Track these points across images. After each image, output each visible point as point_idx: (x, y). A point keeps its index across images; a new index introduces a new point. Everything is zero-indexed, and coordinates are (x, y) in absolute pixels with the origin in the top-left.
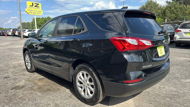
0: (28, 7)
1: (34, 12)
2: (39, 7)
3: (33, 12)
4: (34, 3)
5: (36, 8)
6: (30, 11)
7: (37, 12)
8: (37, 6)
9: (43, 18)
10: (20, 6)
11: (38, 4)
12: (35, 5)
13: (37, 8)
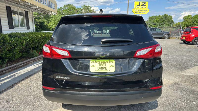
0: (135, 8)
1: (140, 11)
2: (145, 6)
3: (138, 11)
4: (141, 2)
5: (142, 7)
6: (136, 11)
7: (142, 11)
8: (144, 5)
9: (159, 16)
10: (128, 7)
11: (145, 3)
12: (141, 4)
13: (144, 7)
